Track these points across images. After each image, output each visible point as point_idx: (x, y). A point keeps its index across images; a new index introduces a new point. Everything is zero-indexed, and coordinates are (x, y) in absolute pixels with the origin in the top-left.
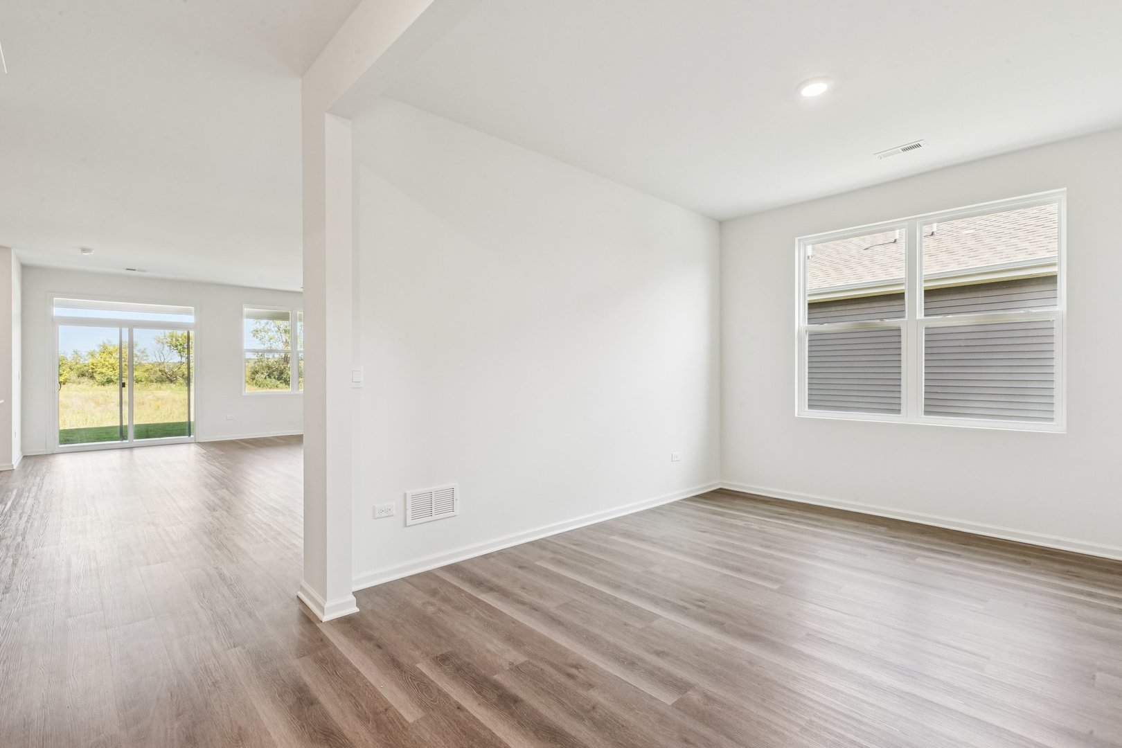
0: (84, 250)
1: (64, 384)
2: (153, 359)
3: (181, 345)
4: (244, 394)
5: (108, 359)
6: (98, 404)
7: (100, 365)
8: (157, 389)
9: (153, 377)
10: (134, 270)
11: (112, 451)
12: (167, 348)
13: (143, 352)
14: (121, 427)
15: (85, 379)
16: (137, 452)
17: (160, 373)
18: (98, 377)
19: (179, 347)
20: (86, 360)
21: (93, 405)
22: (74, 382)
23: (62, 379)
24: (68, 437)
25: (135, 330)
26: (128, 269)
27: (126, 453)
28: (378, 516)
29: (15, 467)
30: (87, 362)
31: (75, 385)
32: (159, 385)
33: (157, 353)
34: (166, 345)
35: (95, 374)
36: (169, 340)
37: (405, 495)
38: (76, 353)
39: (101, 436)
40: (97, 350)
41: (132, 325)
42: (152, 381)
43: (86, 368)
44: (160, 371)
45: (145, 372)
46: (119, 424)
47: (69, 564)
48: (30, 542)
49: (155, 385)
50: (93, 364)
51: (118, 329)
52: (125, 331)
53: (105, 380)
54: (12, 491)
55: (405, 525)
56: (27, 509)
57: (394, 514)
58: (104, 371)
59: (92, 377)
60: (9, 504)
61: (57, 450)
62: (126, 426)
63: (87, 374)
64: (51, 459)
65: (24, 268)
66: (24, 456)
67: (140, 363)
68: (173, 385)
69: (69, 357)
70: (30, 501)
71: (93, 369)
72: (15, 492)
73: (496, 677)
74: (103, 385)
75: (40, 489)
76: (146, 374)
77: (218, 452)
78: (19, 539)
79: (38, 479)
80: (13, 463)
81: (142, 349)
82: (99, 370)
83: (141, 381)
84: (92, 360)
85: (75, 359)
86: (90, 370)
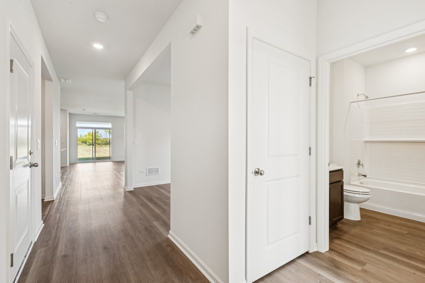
0: (84, 110)
2: (104, 137)
8: (105, 147)
9: (103, 143)
10: (96, 114)
11: (90, 163)
13: (101, 135)
15: (84, 144)
16: (97, 163)
18: (87, 143)
21: (86, 152)
22: (80, 145)
24: (80, 159)
25: (96, 130)
27: (94, 163)
28: (140, 172)
29: (68, 166)
32: (105, 146)
33: (105, 135)
35: (86, 142)
37: (147, 168)
38: (81, 135)
40: (87, 134)
41: (95, 129)
42: (103, 144)
43: (84, 140)
44: (105, 141)
45: (101, 141)
46: (92, 157)
47: (81, 182)
48: (73, 179)
49: (104, 146)
50: (86, 139)
51: (92, 130)
52: (94, 130)
54: (68, 170)
55: (147, 175)
56: (72, 174)
57: (144, 172)
59: (86, 143)
60: (68, 173)
61: (77, 162)
62: (94, 157)
63: (85, 142)
64: (76, 164)
65: (70, 114)
66: (70, 164)
67: (100, 139)
69: (79, 137)
70: (72, 172)
72: (69, 171)
73: (152, 198)
74: (89, 145)
75: (74, 170)
76: (102, 142)
77: (117, 164)
78: (71, 178)
79: (73, 168)
81: (101, 134)
82: (88, 141)
83: (100, 144)
84: (85, 138)
85: (81, 137)
86: (85, 141)
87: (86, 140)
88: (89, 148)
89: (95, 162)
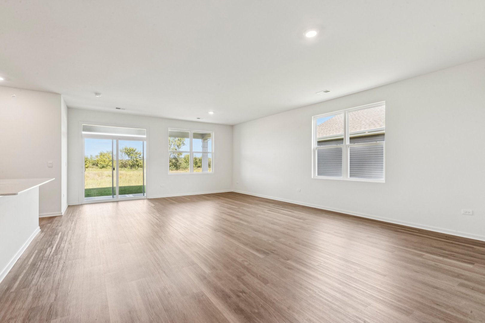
1: (87, 168)
3: (129, 152)
4: (168, 174)
5: (103, 158)
6: (99, 176)
7: (100, 161)
10: (120, 109)
11: (109, 203)
12: (124, 154)
14: (113, 188)
15: (95, 166)
16: (120, 204)
17: (121, 164)
18: (99, 165)
19: (128, 153)
20: (95, 159)
22: (91, 167)
23: (86, 166)
26: (116, 108)
27: (115, 204)
29: (63, 214)
30: (95, 160)
31: (91, 169)
34: (123, 153)
36: (124, 150)
38: (91, 156)
39: (102, 192)
40: (99, 155)
41: (118, 139)
44: (121, 163)
46: (111, 186)
51: (112, 141)
52: (115, 141)
53: (102, 167)
54: (58, 234)
58: (101, 163)
59: (97, 165)
61: (84, 203)
62: (115, 187)
64: (81, 208)
66: (68, 206)
68: (126, 169)
69: (89, 157)
71: (97, 162)
74: (101, 168)
80: (62, 212)
84: (97, 159)
85: (91, 158)
86: (96, 163)
87: (97, 161)
88: (101, 171)
89: (117, 202)
